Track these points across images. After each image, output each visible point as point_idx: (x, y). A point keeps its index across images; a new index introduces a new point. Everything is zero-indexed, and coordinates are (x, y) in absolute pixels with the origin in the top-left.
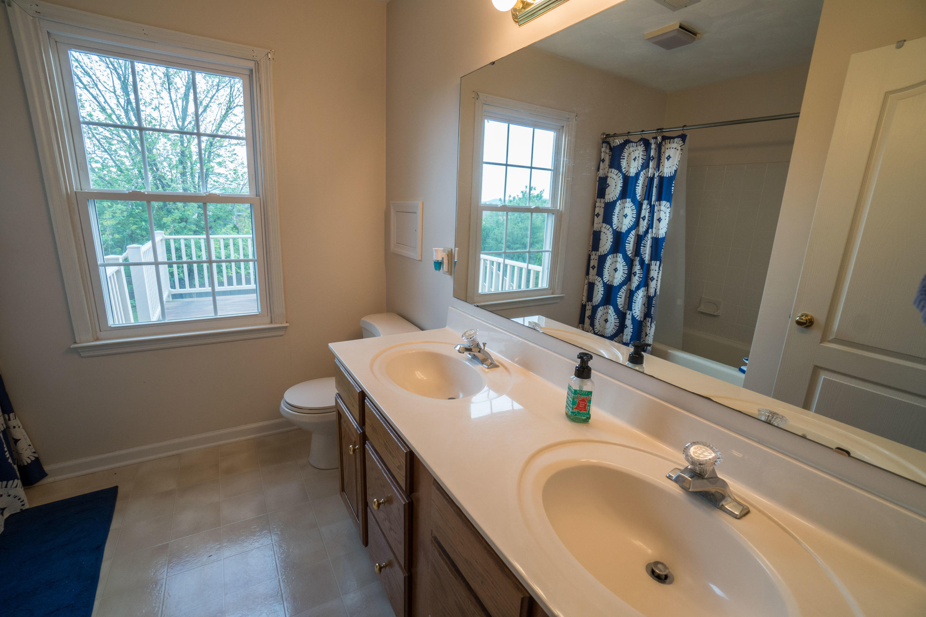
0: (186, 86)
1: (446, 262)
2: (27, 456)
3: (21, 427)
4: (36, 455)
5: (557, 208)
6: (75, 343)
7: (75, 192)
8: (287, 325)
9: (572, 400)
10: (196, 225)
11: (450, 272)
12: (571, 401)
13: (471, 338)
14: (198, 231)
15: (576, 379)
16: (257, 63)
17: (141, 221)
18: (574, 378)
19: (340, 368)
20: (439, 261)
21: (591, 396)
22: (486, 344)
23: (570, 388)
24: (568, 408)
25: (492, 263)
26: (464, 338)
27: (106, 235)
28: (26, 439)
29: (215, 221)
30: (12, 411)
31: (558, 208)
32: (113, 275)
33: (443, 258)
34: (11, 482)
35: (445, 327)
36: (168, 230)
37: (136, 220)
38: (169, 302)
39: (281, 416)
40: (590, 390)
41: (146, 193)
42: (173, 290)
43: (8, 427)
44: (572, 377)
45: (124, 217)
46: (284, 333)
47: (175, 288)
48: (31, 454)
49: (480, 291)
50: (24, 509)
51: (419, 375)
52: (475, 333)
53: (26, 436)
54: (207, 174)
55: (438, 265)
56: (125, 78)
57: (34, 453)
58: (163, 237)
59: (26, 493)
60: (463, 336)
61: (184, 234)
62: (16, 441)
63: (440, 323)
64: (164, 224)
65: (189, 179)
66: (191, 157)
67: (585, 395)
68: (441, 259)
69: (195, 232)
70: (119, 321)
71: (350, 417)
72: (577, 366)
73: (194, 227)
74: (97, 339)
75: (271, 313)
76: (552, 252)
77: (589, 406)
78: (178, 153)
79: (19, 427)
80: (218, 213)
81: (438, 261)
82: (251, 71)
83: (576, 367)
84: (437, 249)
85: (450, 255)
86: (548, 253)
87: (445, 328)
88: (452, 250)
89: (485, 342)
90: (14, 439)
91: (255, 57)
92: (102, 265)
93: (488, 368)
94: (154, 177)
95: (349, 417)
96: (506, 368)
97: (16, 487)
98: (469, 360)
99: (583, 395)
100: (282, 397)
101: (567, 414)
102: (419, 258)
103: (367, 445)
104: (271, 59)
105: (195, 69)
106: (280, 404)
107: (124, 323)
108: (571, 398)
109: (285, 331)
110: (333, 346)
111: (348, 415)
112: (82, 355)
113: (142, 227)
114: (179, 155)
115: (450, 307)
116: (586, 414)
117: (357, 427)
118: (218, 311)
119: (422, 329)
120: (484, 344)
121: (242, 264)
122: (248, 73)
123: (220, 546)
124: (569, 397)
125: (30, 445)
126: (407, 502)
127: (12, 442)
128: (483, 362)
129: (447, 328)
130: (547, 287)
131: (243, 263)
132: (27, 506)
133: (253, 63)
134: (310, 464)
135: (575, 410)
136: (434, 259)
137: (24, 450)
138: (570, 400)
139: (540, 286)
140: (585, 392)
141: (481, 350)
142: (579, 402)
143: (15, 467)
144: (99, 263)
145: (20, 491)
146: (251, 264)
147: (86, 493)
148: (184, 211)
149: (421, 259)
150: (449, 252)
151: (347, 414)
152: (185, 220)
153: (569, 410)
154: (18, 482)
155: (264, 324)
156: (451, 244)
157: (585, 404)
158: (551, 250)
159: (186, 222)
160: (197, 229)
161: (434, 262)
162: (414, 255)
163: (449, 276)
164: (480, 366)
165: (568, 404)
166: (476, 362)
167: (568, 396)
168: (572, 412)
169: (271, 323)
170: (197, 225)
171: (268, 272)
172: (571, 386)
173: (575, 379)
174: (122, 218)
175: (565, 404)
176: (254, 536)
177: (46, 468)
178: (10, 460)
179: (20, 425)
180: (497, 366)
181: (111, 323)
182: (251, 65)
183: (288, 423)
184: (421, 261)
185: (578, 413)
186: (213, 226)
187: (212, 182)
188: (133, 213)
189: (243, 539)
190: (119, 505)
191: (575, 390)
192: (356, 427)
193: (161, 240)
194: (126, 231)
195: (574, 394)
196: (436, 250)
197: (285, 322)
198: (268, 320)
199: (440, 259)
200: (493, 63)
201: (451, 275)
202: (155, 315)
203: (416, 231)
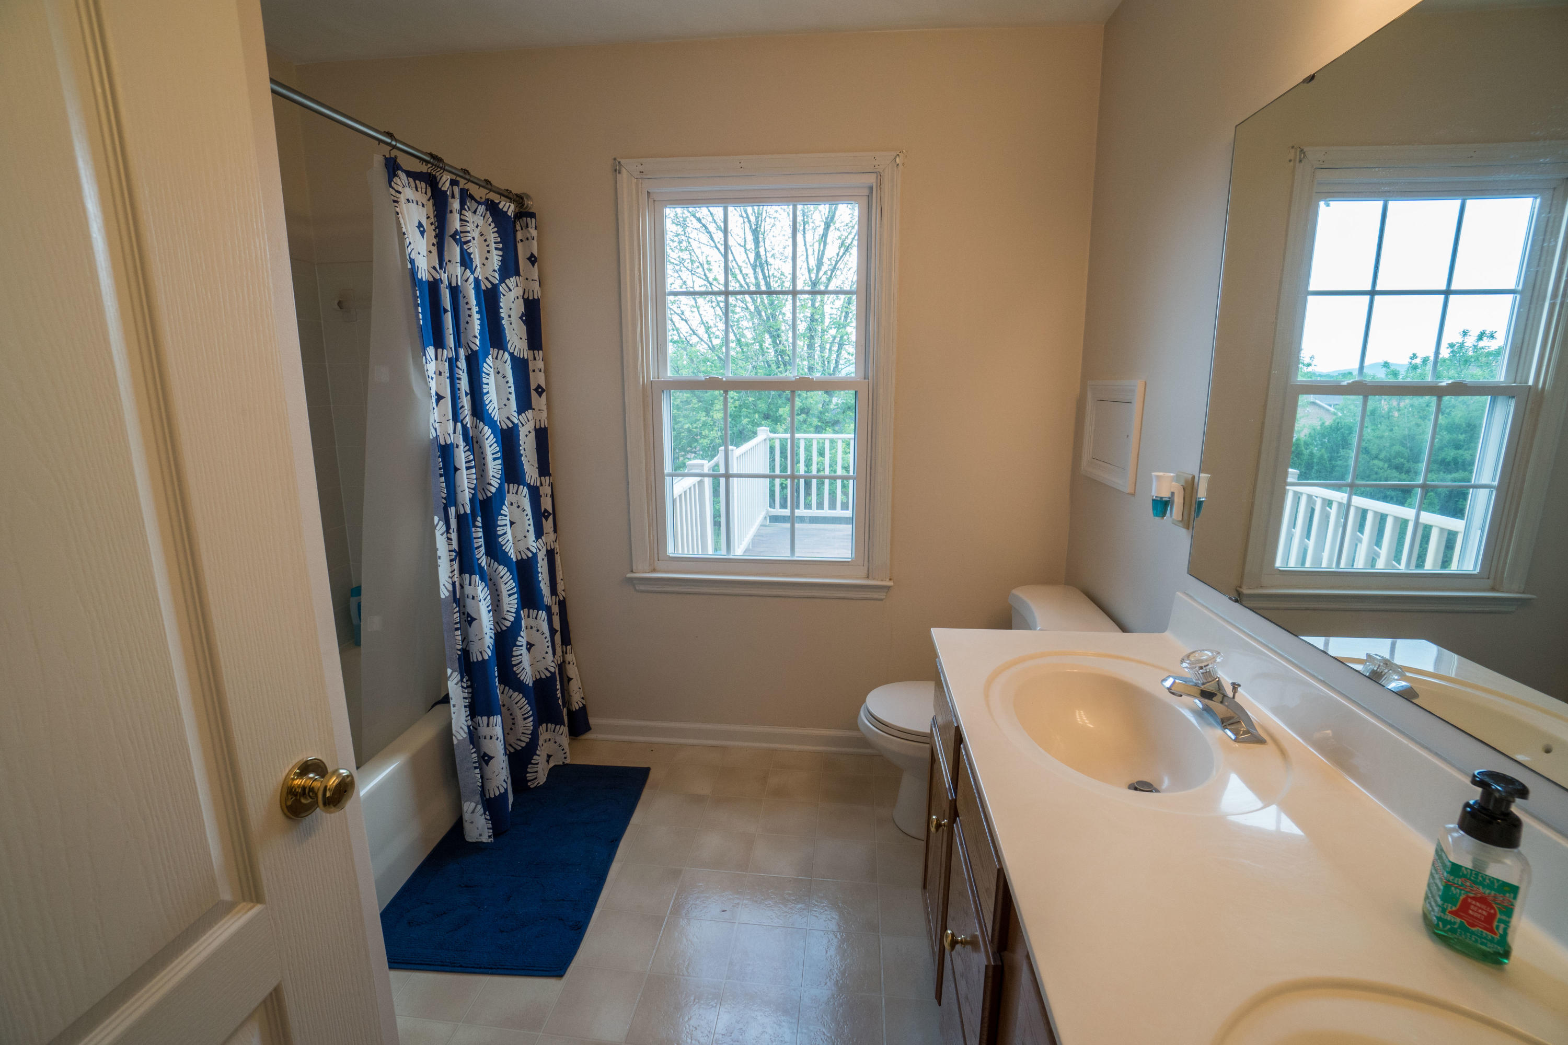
0: (825, 223)
1: (1178, 500)
2: (576, 701)
3: (575, 664)
4: (584, 702)
5: (1527, 382)
6: (632, 571)
7: (652, 381)
8: (891, 583)
9: (1442, 888)
10: (819, 417)
11: (1187, 522)
12: (1439, 889)
13: (1201, 668)
14: (821, 427)
15: (1459, 837)
16: (880, 176)
17: (755, 413)
18: (1453, 830)
19: (940, 674)
20: (1164, 499)
21: (1515, 898)
22: (1239, 685)
23: (1440, 853)
24: (1430, 903)
25: (1329, 503)
26: (1185, 665)
27: (714, 431)
28: (577, 680)
29: (844, 412)
30: (570, 644)
31: (1531, 383)
32: (694, 485)
33: (1173, 493)
34: (558, 727)
35: (1162, 630)
36: (783, 425)
37: (749, 411)
38: (765, 526)
39: (857, 729)
40: (1515, 883)
41: (724, 379)
42: (772, 510)
43: (564, 661)
44: (1452, 826)
45: (735, 407)
46: (884, 597)
47: (774, 508)
48: (580, 700)
49: (1278, 564)
50: (566, 762)
51: (1082, 718)
52: (1213, 659)
53: (578, 678)
54: (841, 344)
55: (1162, 506)
56: (757, 225)
57: (583, 698)
58: (768, 435)
59: (569, 744)
60: (1182, 661)
61: (803, 431)
62: (570, 679)
63: (1157, 625)
64: (781, 416)
65: (817, 353)
66: (823, 322)
67: (1491, 888)
68: (1170, 496)
69: (818, 430)
70: (688, 550)
71: (944, 764)
72: (1471, 802)
73: (815, 421)
74: (654, 571)
75: (868, 561)
76: (1499, 488)
77: (1507, 924)
78: (807, 317)
79: (573, 664)
80: (849, 401)
81: (1162, 498)
82: (871, 188)
83: (1467, 805)
84: (1161, 474)
85: (1190, 487)
86: (1487, 491)
87: (1164, 634)
88: (1194, 477)
89: (1237, 682)
90: (568, 677)
91: (877, 167)
92: (670, 475)
93: (1236, 740)
94: (776, 351)
95: (942, 765)
96: (1283, 752)
97: (562, 734)
98: (1195, 712)
99: (1481, 884)
100: (864, 701)
101: (1425, 916)
102: (1128, 489)
103: (957, 825)
104: (901, 165)
105: (796, 201)
106: (861, 708)
107: (700, 553)
108: (1441, 879)
109: (887, 592)
110: (938, 634)
111: (941, 760)
112: (637, 588)
113: (754, 420)
114: (809, 319)
115: (1178, 593)
116: (1492, 941)
117: (949, 786)
118: (796, 550)
119: (1123, 628)
120: (1235, 686)
121: (827, 482)
122: (866, 192)
123: (738, 901)
124: (1437, 876)
125: (580, 688)
126: (993, 964)
127: (566, 680)
128: (1226, 722)
129: (1167, 634)
130: (1475, 572)
131: (840, 480)
132: (568, 761)
133: (874, 176)
134: (894, 821)
135: (1449, 917)
136: (1153, 494)
137: (575, 692)
138: (1437, 885)
139: (1454, 568)
140: (1493, 880)
141: (1225, 699)
142: (1465, 900)
143: (565, 710)
144: (666, 472)
145: (565, 740)
146: (851, 481)
147: (619, 765)
148: (806, 398)
149: (1133, 492)
150: (1186, 481)
151: (940, 757)
152: (806, 411)
153: (1433, 910)
154: (564, 729)
155: (857, 578)
156: (1191, 465)
157: (1489, 913)
158: (1496, 483)
159: (807, 413)
160: (819, 424)
161: (1153, 500)
162: (1123, 483)
163: (1184, 531)
164: (1219, 732)
165: (1431, 893)
166: (1211, 720)
167: (1433, 871)
168: (1439, 919)
169: (868, 577)
170: (820, 419)
171: (870, 497)
172: (1442, 850)
173: (1455, 835)
174: (734, 409)
175: (1423, 889)
176: (786, 906)
177: (592, 721)
178: (560, 701)
179: (575, 661)
180: (1261, 741)
181: (670, 551)
182: (871, 179)
183: (864, 742)
184: (1133, 495)
185: (1461, 926)
186: (841, 420)
187: (847, 356)
188: (746, 402)
189: (769, 904)
190: (646, 793)
191: (1453, 864)
192: (947, 786)
193: (765, 440)
194: (736, 426)
195: (1448, 873)
196: (1158, 477)
197: (888, 580)
198: (864, 571)
199: (1165, 494)
200: (1312, 78)
201: (1188, 528)
202: (741, 546)
203: (1128, 436)
